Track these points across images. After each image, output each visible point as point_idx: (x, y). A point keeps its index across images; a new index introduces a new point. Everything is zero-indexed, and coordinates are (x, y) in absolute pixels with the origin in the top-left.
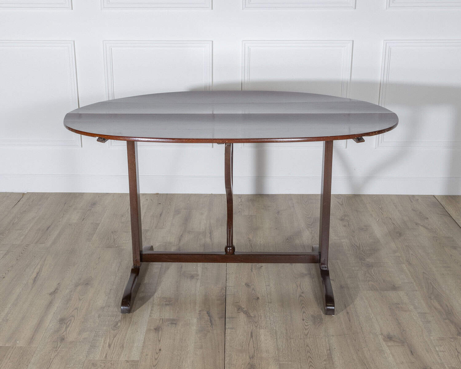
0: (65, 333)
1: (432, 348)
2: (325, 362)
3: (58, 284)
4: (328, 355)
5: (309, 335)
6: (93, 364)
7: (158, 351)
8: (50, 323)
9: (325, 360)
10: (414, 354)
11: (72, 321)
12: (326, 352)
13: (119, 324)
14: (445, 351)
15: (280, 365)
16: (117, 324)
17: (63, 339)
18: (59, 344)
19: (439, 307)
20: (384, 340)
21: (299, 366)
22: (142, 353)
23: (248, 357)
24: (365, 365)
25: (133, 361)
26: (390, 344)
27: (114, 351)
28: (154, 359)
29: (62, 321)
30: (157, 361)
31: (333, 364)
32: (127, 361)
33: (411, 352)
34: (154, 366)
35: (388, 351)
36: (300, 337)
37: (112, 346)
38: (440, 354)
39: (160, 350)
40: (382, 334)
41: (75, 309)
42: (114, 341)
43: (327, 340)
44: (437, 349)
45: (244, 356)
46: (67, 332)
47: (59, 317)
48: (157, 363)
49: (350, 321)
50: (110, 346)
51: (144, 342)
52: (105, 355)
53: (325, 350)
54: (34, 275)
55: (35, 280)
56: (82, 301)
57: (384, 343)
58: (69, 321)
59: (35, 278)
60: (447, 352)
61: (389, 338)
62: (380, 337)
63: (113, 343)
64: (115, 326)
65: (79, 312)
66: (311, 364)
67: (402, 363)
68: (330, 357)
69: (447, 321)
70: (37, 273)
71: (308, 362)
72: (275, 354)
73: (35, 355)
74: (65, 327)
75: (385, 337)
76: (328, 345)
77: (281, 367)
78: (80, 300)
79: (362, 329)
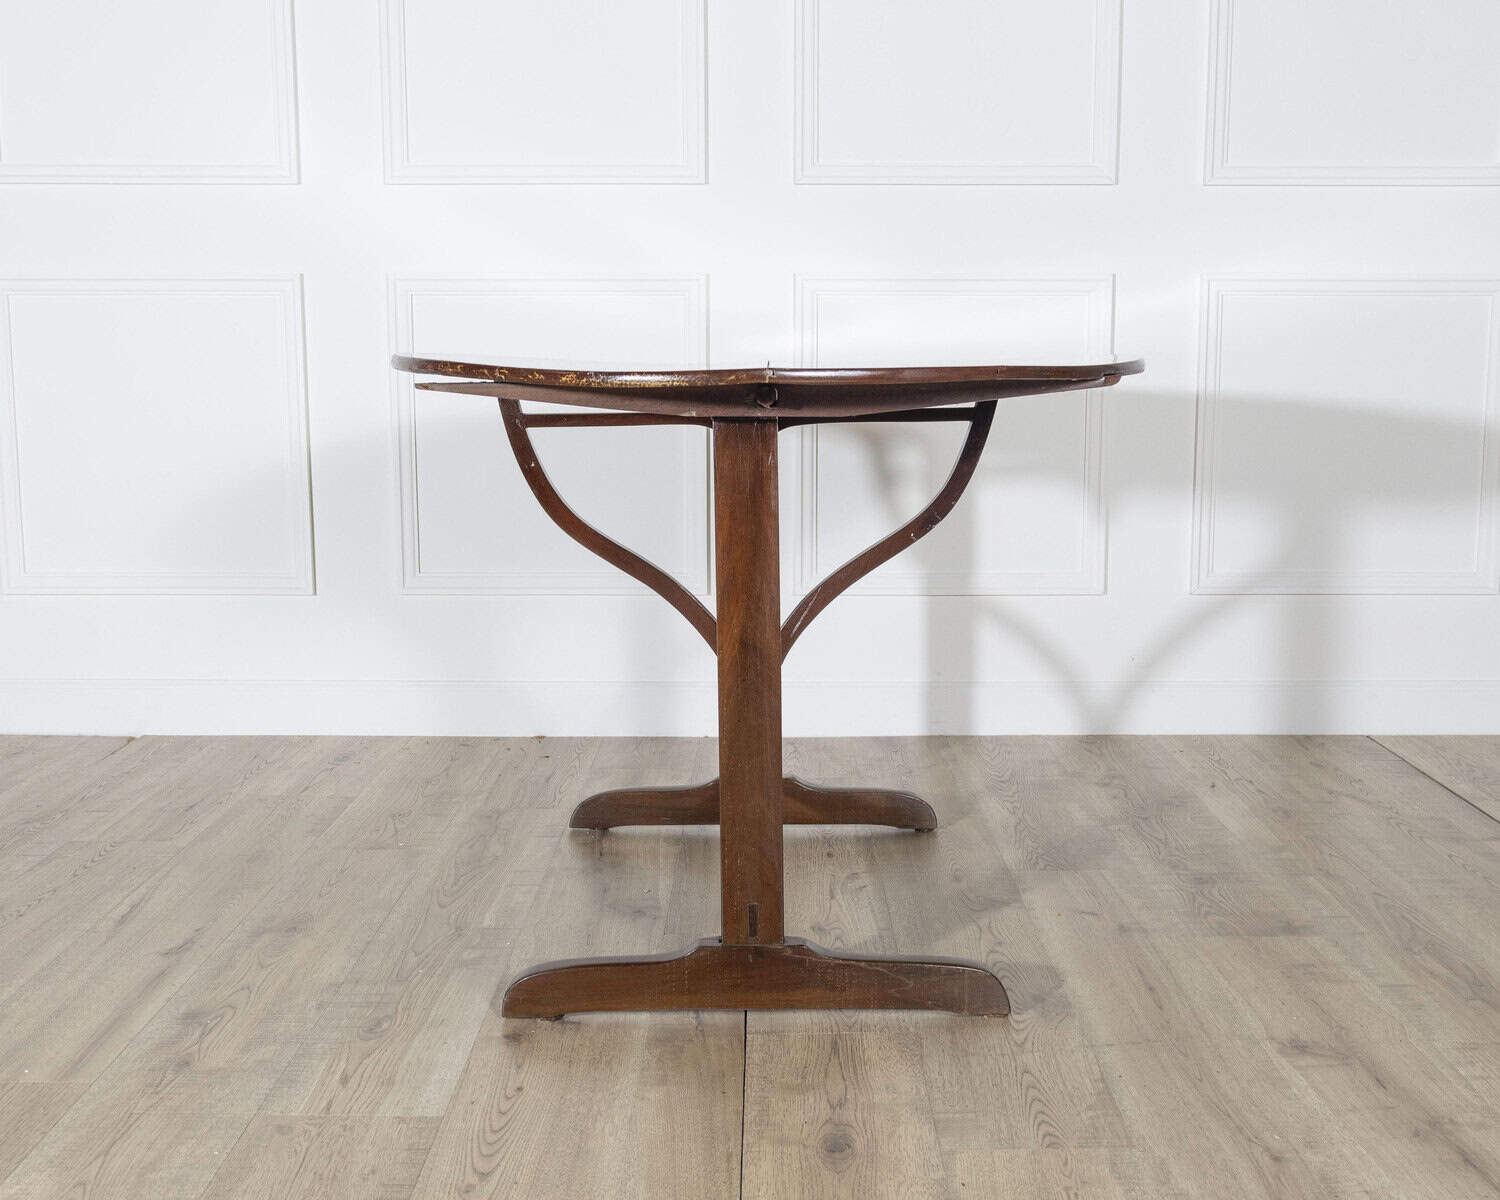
0: (196, 1047)
1: (1443, 1071)
2: (1091, 1113)
3: (197, 930)
4: (1099, 1094)
5: (1028, 1045)
6: (280, 1128)
7: (510, 1092)
8: (152, 1020)
9: (1090, 1108)
10: (1388, 1086)
11: (227, 1018)
12: (1090, 1086)
13: (385, 1025)
14: (1489, 1077)
15: (936, 1123)
16: (379, 1023)
17: (184, 1064)
18: (170, 1076)
19: (1444, 972)
20: (1282, 1052)
21: (1003, 1125)
22: (454, 1098)
23: (824, 1104)
24: (1229, 1116)
25: (420, 1119)
26: (1302, 1063)
27: (357, 1095)
28: (494, 1111)
29: (191, 1018)
30: (505, 1119)
31: (1119, 1115)
32: (402, 1120)
33: (1378, 1080)
34: (494, 1132)
35: (1303, 1082)
36: (998, 1050)
37: (353, 1083)
38: (1476, 1084)
39: (520, 1089)
40: (1272, 1038)
41: (243, 989)
42: (360, 1070)
43: (1091, 1056)
44: (1463, 1073)
45: (812, 1100)
46: (205, 1045)
47: (183, 1009)
48: (507, 1123)
49: (1161, 1008)
50: (345, 1080)
51: (466, 1071)
52: (324, 1104)
53: (1087, 1081)
54: (123, 909)
55: (123, 920)
56: (269, 970)
57: (1284, 1061)
58: (216, 1017)
59: (123, 917)
60: (1493, 1076)
61: (1298, 1047)
62: (1270, 1049)
63: (359, 1072)
64: (370, 1031)
65: (252, 995)
66: (1041, 1117)
67: (1354, 1109)
68: (1106, 1094)
69: (1478, 1003)
70: (134, 907)
71: (1033, 1113)
72: (918, 1093)
73: (78, 1105)
74: (197, 1034)
75: (1285, 1045)
76: (1095, 1068)
77: (938, 1126)
78: (262, 966)
79: (1206, 1026)
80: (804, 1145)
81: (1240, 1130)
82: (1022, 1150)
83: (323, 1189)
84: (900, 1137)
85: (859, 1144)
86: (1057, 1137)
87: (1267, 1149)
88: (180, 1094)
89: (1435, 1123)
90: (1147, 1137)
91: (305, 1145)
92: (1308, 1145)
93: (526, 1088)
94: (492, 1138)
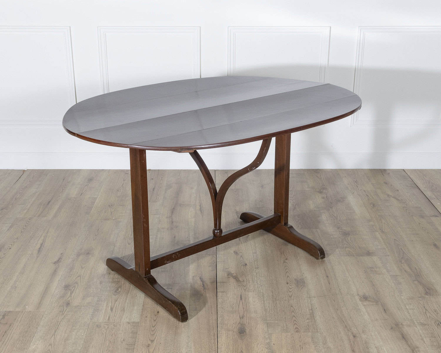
0: (70, 298)
1: (402, 307)
2: (308, 321)
3: (61, 254)
4: (310, 314)
5: (293, 297)
6: (97, 326)
7: (156, 313)
8: (56, 288)
9: (308, 319)
10: (387, 312)
11: (76, 287)
12: (308, 312)
13: (119, 290)
14: (414, 309)
15: (267, 324)
17: (68, 304)
18: (65, 308)
20: (360, 300)
21: (285, 325)
22: (142, 315)
23: (238, 317)
24: (344, 322)
25: (134, 322)
26: (365, 304)
27: (115, 314)
28: (153, 320)
29: (67, 287)
30: (155, 322)
31: (315, 322)
32: (129, 323)
33: (385, 310)
34: (153, 327)
35: (365, 311)
36: (285, 299)
37: (114, 308)
38: (410, 311)
39: (158, 312)
40: (358, 295)
41: (78, 277)
43: (309, 301)
44: (407, 307)
45: (235, 316)
46: (72, 297)
47: (63, 285)
48: (156, 324)
49: (329, 283)
50: (112, 309)
51: (143, 305)
52: (108, 318)
53: (307, 309)
54: (38, 246)
55: (39, 250)
56: (84, 269)
57: (360, 303)
58: (73, 287)
59: (39, 249)
60: (416, 309)
61: (365, 298)
62: (357, 298)
63: (115, 306)
64: (116, 292)
65: (81, 279)
66: (295, 322)
67: (377, 320)
68: (312, 315)
69: (416, 282)
70: (41, 245)
71: (293, 320)
72: (263, 314)
73: (43, 318)
74: (69, 293)
75: (361, 297)
76: (310, 305)
77: (268, 325)
78: (82, 268)
79: (341, 290)
80: (234, 331)
81: (346, 326)
82: (289, 333)
83: (112, 346)
84: (258, 328)
85: (247, 331)
86: (298, 329)
87: (352, 333)
88: (69, 314)
89: (397, 325)
90: (322, 329)
91: (105, 331)
92: (363, 332)
93: (160, 312)
94: (153, 329)
